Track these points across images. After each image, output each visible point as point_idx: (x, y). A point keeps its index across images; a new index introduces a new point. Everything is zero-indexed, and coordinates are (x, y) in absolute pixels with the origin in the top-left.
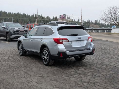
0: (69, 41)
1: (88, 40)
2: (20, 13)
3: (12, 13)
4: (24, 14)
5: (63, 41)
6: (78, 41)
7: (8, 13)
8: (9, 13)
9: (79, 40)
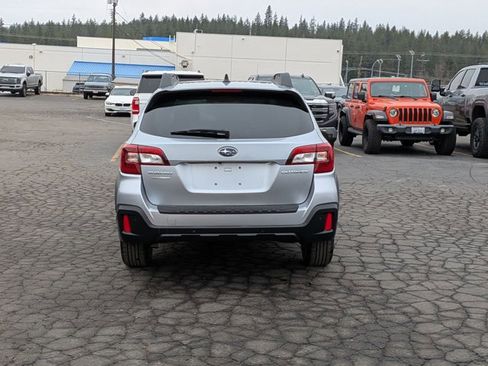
0: (166, 162)
1: (289, 162)
2: (466, 32)
3: (433, 35)
4: (484, 35)
5: (139, 160)
6: (220, 163)
7: (416, 34)
8: (422, 34)
9: (228, 160)
